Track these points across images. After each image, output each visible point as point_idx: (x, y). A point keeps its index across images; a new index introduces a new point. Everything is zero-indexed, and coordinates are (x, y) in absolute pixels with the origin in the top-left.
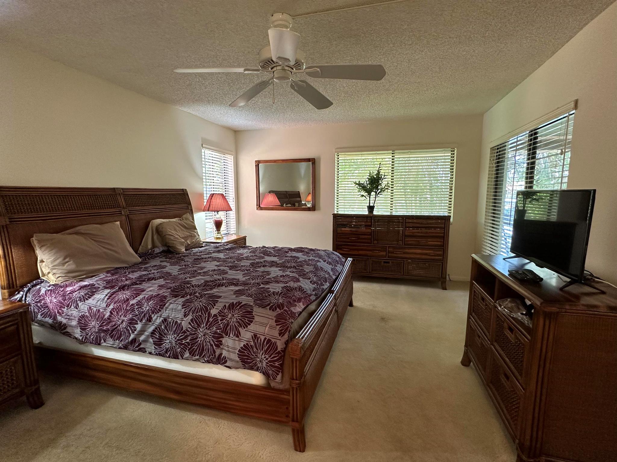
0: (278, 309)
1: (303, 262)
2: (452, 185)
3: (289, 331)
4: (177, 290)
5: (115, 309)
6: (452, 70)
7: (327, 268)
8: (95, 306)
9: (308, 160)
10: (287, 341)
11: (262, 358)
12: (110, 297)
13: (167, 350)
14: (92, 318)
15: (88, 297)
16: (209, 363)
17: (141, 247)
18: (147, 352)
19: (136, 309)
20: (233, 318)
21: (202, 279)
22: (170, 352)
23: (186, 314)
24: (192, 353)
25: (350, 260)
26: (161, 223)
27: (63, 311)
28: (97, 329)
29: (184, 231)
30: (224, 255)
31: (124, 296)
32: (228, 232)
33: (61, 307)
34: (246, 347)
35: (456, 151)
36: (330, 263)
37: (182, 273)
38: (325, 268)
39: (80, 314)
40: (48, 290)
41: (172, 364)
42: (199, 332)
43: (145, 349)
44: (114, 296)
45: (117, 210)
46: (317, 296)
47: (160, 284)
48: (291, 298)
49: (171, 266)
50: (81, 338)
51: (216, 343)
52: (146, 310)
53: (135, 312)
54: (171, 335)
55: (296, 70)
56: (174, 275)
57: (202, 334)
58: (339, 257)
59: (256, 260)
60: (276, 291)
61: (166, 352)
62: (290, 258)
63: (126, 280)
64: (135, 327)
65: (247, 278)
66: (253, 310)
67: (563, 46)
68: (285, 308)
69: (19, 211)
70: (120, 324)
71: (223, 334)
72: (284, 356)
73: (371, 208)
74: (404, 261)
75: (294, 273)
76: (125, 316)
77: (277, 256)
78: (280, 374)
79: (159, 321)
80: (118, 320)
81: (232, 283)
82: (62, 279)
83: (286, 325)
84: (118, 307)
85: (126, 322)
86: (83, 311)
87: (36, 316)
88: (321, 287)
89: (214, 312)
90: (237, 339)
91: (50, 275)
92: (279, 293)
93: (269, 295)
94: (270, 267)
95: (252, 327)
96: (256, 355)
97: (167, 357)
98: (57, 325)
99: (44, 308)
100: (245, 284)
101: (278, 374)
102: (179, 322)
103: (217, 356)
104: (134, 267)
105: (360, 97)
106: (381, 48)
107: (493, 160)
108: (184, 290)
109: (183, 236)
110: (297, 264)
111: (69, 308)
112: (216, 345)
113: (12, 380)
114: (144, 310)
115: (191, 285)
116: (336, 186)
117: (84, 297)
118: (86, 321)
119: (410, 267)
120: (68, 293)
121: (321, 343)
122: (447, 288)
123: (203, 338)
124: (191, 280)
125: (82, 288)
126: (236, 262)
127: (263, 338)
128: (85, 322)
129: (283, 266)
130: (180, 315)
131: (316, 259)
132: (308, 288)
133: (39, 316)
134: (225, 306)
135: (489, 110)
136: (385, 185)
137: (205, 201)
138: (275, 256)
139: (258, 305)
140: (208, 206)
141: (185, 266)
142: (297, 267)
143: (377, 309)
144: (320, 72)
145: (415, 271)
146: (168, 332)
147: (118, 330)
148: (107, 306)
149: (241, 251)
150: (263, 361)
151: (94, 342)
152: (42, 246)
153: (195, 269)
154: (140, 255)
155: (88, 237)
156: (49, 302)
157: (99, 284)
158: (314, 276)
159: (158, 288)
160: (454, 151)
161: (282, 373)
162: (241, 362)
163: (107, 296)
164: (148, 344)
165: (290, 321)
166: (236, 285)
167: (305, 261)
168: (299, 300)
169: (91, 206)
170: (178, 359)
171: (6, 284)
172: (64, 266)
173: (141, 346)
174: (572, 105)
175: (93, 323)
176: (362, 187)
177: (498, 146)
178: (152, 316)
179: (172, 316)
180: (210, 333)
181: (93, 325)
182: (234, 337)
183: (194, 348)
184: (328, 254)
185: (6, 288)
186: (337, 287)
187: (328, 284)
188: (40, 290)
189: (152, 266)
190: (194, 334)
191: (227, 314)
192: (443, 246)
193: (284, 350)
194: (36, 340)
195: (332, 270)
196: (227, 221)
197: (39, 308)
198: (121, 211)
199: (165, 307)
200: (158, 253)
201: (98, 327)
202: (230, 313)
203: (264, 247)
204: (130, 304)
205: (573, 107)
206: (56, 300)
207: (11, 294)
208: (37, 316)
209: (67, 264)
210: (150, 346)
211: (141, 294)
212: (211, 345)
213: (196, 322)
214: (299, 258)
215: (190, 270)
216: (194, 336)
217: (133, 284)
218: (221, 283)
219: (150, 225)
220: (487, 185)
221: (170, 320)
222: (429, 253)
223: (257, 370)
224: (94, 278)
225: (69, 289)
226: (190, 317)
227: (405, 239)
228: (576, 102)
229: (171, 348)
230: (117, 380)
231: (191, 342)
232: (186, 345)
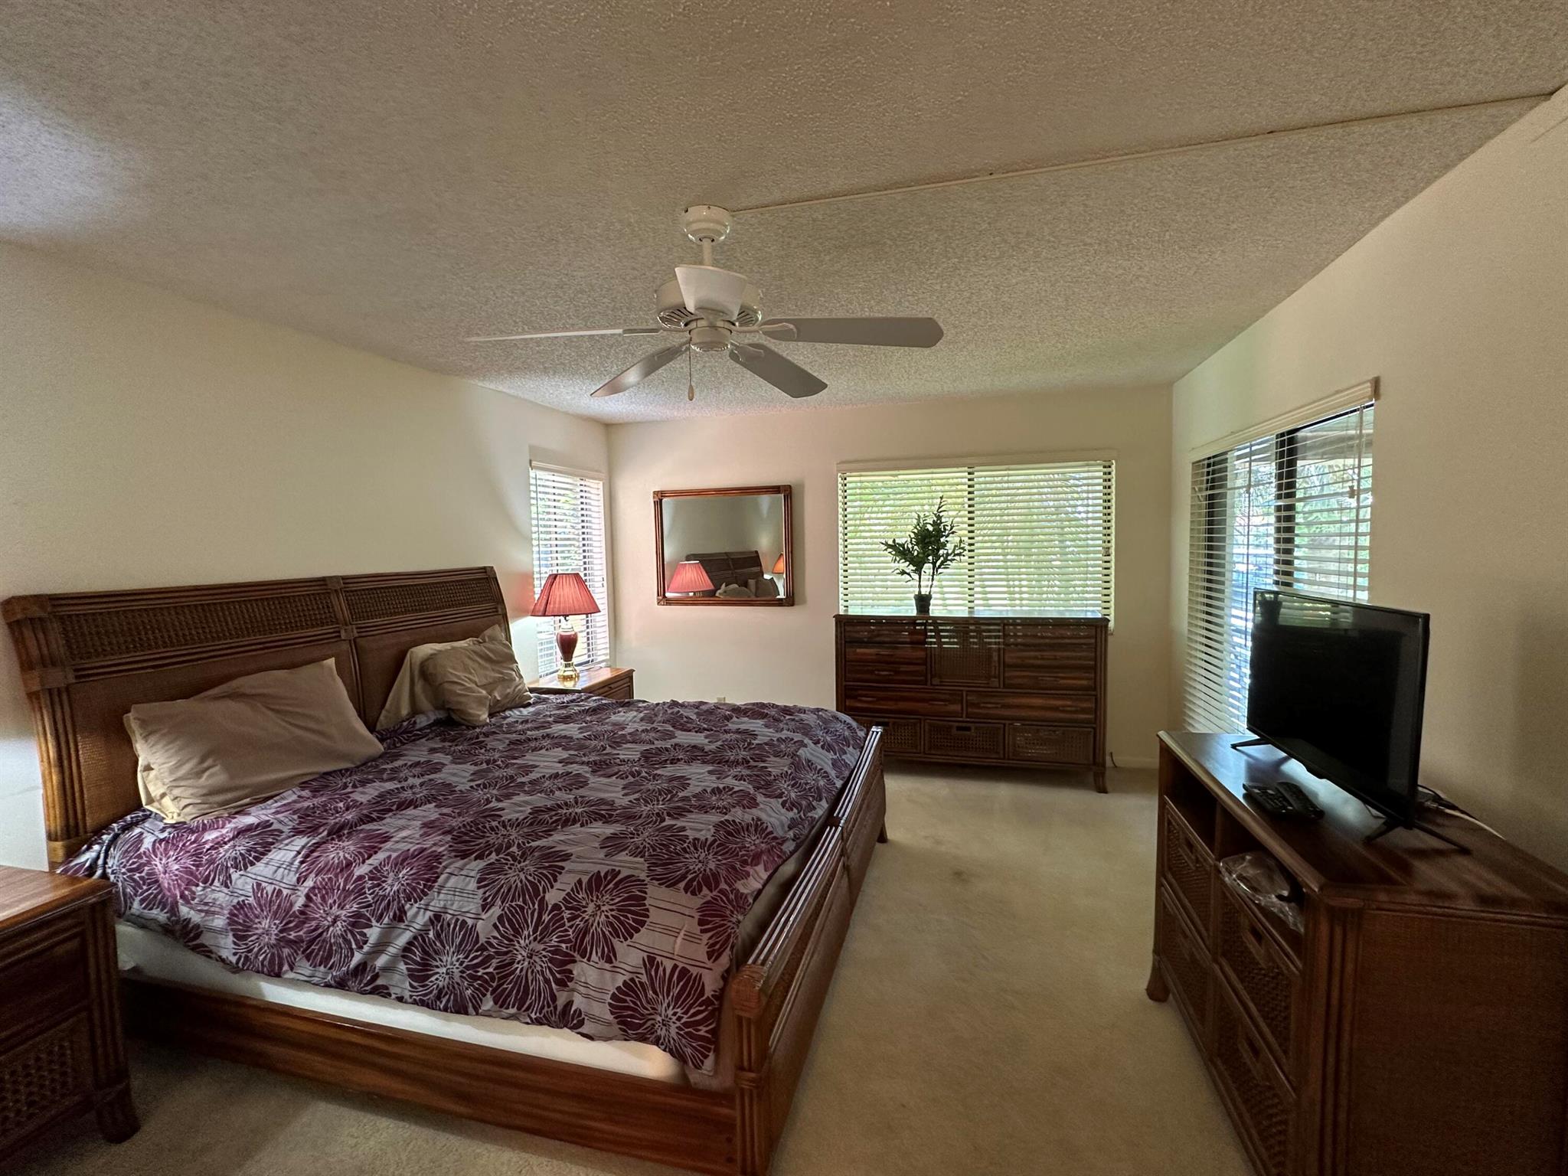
0: (704, 888)
1: (767, 747)
2: (1109, 545)
3: (732, 947)
4: (467, 838)
5: (319, 888)
6: (1095, 303)
7: (823, 763)
8: (270, 881)
9: (776, 489)
10: (728, 971)
11: (668, 1014)
12: (307, 856)
13: (440, 991)
14: (262, 911)
15: (255, 858)
16: (541, 1024)
17: (384, 712)
18: (393, 996)
19: (369, 889)
20: (599, 913)
21: (527, 803)
22: (447, 996)
23: (487, 904)
24: (501, 1001)
25: (877, 733)
26: (432, 655)
27: (194, 893)
28: (274, 937)
29: (486, 668)
30: (580, 729)
31: (341, 854)
32: (590, 659)
33: (189, 883)
34: (629, 987)
35: (1113, 467)
36: (828, 747)
37: (478, 785)
38: (818, 761)
39: (235, 901)
40: (161, 841)
41: (453, 1024)
42: (517, 947)
43: (387, 988)
44: (316, 854)
45: (328, 629)
46: (798, 841)
47: (426, 820)
48: (737, 855)
49: (456, 764)
50: (234, 959)
51: (558, 976)
52: (391, 894)
53: (366, 897)
54: (451, 953)
55: (740, 326)
56: (460, 791)
57: (525, 954)
58: (850, 727)
59: (656, 742)
60: (702, 836)
61: (439, 997)
62: (734, 736)
63: (347, 810)
64: (365, 935)
65: (632, 797)
66: (646, 893)
67: (1338, 256)
68: (723, 886)
69: (100, 650)
70: (329, 927)
71: (576, 954)
72: (720, 1009)
73: (923, 601)
74: (1004, 725)
75: (745, 780)
76: (341, 907)
77: (705, 729)
78: (711, 1055)
79: (422, 919)
80: (324, 915)
81: (596, 813)
82: (194, 811)
83: (725, 931)
84: (326, 884)
85: (345, 921)
86: (241, 892)
87: (129, 904)
88: (810, 814)
89: (553, 897)
90: (607, 966)
91: (167, 801)
92: (708, 843)
93: (684, 849)
94: (689, 762)
95: (643, 937)
96: (653, 1009)
97: (440, 1010)
98: (178, 927)
99: (149, 884)
100: (628, 817)
101: (706, 1057)
102: (470, 922)
103: (559, 1008)
104: (366, 769)
105: (891, 357)
106: (932, 265)
107: (1200, 490)
108: (484, 837)
109: (485, 681)
110: (752, 752)
111: (208, 884)
112: (558, 982)
113: (64, 1074)
114: (387, 891)
115: (499, 823)
116: (841, 547)
117: (244, 859)
118: (248, 918)
119: (1020, 740)
120: (207, 846)
121: (810, 962)
122: (1109, 788)
123: (526, 963)
124: (500, 805)
125: (240, 833)
126: (608, 750)
127: (669, 965)
128: (244, 921)
129: (718, 760)
130: (473, 906)
131: (797, 737)
132: (777, 823)
133: (136, 905)
134: (580, 882)
135: (1183, 376)
136: (955, 546)
137: (538, 590)
138: (699, 731)
139: (658, 880)
140: (544, 602)
141: (488, 762)
142: (752, 763)
143: (943, 849)
144: (795, 330)
145: (1031, 749)
146: (444, 947)
147: (324, 941)
148: (298, 880)
149: (622, 716)
150: (671, 1024)
151: (265, 969)
152: (150, 733)
153: (510, 771)
154: (382, 734)
155: (259, 705)
156: (161, 869)
157: (280, 822)
158: (793, 786)
159: (422, 832)
160: (1110, 467)
161: (717, 1051)
162: (618, 1023)
163: (300, 856)
164: (397, 977)
165: (734, 920)
166: (607, 819)
167: (770, 744)
168: (756, 859)
169: (269, 624)
170: (467, 1013)
171: (59, 828)
172: (200, 778)
173: (379, 982)
174: (1368, 389)
175: (265, 923)
176: (901, 551)
177: (1209, 458)
178: (407, 906)
179: (454, 908)
180: (544, 949)
181: (264, 929)
182: (602, 962)
183: (505, 986)
184: (825, 721)
185: (59, 837)
186: (846, 810)
187: (825, 804)
188: (140, 839)
189: (410, 763)
190: (506, 953)
191: (584, 903)
192: (1095, 689)
193: (720, 995)
194: (126, 961)
195: (834, 764)
196: (588, 633)
197: (137, 885)
198: (339, 632)
199: (436, 884)
200: (424, 728)
201: (276, 932)
202: (592, 901)
203: (674, 704)
204: (355, 877)
205: (1370, 394)
206: (177, 867)
207: (72, 852)
208: (131, 903)
209: (207, 774)
210: (400, 981)
211: (380, 848)
212: (547, 981)
213: (511, 923)
214: (754, 736)
215: (498, 777)
216: (505, 957)
217: (362, 820)
218: (570, 814)
219: (406, 661)
220: (1189, 524)
221: (449, 917)
222: (1063, 706)
223: (657, 1042)
224: (269, 802)
225: (210, 836)
226: (496, 911)
227: (1004, 672)
228: (1376, 383)
229: (451, 988)
230: (318, 1063)
231: (497, 973)
232: (486, 981)
